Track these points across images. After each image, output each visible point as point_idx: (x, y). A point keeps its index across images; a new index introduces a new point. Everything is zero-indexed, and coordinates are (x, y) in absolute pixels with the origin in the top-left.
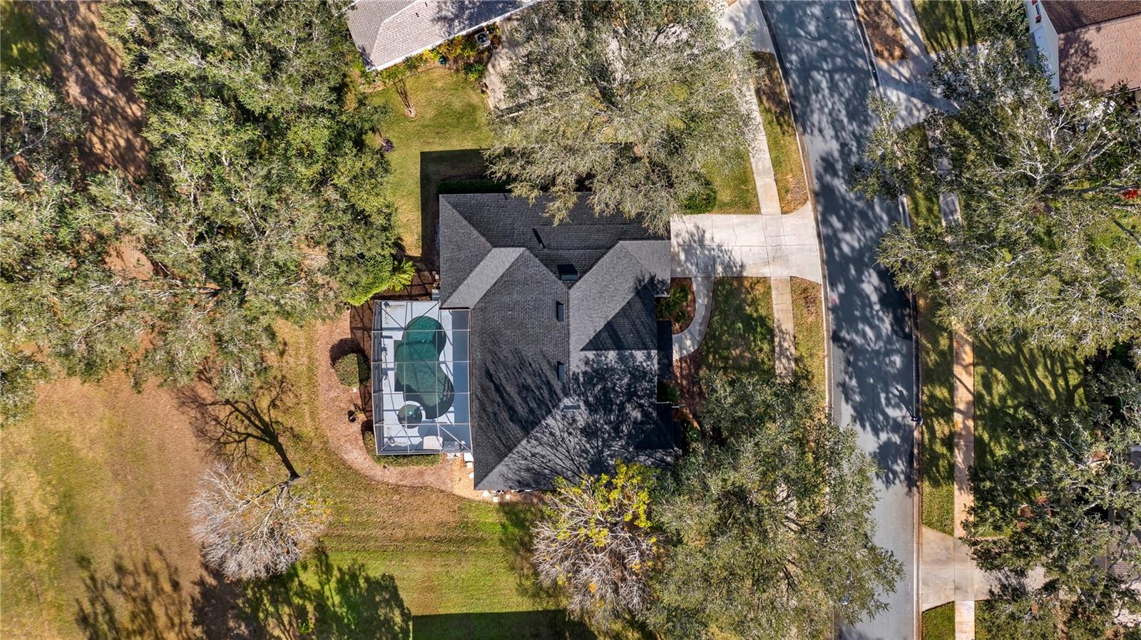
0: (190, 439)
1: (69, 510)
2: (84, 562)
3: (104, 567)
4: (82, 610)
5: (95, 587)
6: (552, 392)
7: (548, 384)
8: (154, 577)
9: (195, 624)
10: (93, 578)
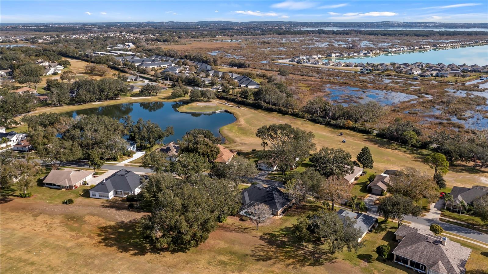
1: (233, 254)
2: (246, 255)
4: (256, 260)
5: (253, 256)
8: (259, 247)
9: (273, 246)
10: (251, 255)
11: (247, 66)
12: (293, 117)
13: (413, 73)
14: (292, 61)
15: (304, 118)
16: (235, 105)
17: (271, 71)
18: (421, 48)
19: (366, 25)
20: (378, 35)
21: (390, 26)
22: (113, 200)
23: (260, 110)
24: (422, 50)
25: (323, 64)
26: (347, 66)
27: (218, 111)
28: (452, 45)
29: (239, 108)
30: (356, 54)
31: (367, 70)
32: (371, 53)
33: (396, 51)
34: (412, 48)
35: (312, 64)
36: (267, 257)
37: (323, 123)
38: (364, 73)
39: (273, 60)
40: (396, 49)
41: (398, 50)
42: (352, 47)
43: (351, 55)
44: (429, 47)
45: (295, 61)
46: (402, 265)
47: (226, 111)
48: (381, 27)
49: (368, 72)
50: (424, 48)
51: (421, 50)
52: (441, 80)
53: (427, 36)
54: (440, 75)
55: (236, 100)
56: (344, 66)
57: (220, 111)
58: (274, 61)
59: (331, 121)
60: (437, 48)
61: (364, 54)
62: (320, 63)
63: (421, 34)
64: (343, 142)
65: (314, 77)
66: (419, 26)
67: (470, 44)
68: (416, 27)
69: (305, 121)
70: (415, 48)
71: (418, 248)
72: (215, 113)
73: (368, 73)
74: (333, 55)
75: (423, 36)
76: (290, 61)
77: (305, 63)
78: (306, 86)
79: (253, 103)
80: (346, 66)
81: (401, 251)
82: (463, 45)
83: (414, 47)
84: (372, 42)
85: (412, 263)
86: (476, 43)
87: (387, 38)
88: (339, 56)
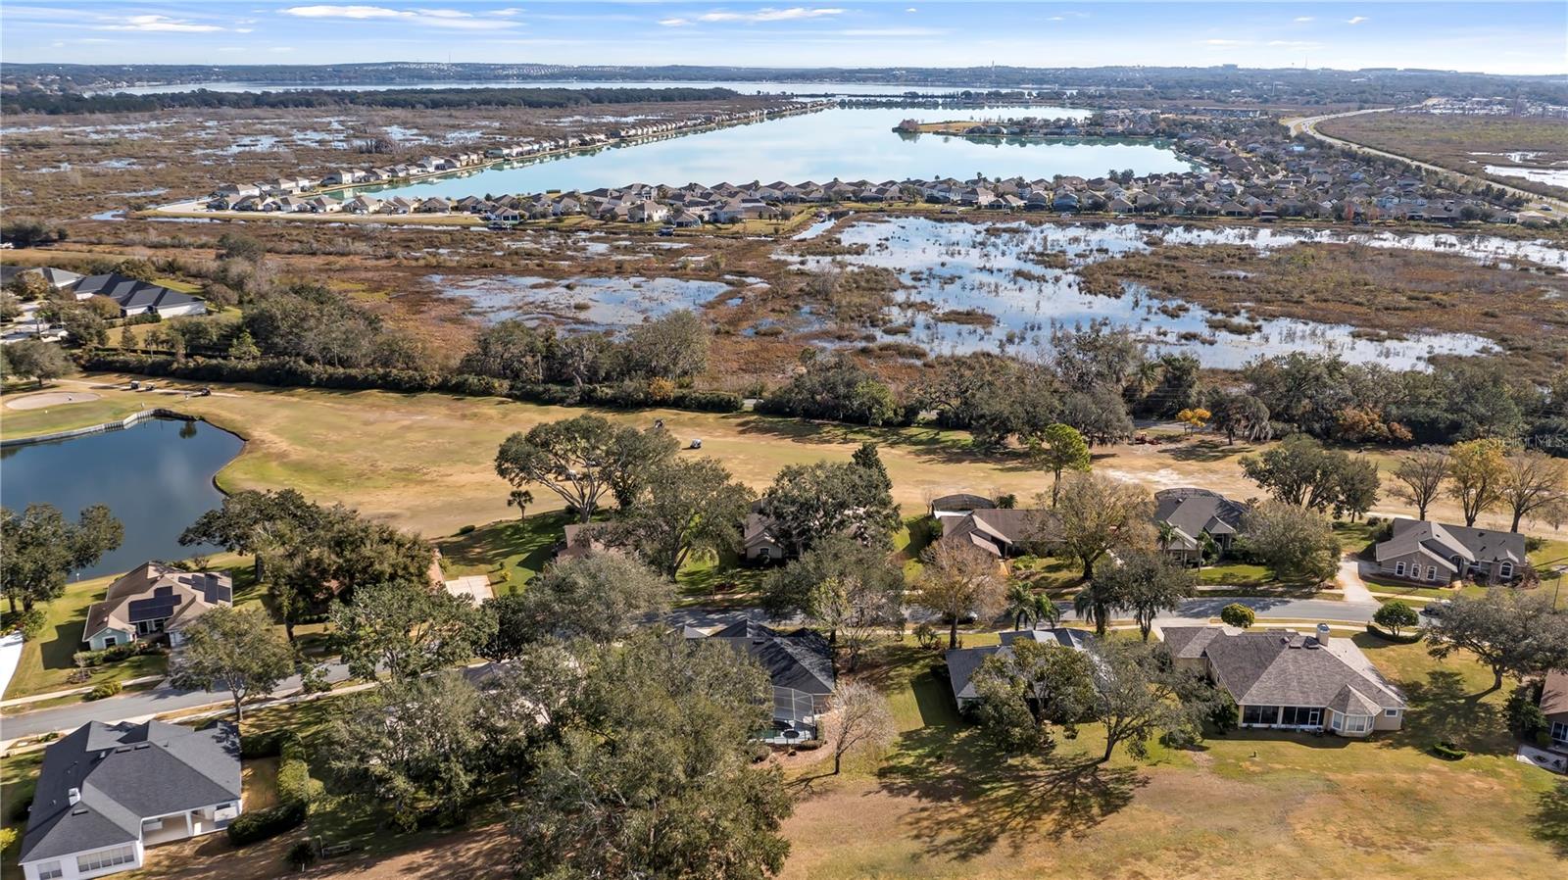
0: (807, 805)
1: (873, 867)
2: (915, 857)
3: (916, 846)
4: (955, 859)
5: (935, 851)
6: (771, 646)
7: (767, 648)
8: (918, 821)
9: (950, 801)
10: (928, 852)
11: (55, 236)
12: (450, 396)
13: (650, 217)
14: (219, 207)
15: (490, 394)
16: (177, 385)
17: (173, 246)
18: (584, 143)
19: (342, 75)
20: (413, 107)
21: (417, 77)
22: (157, 864)
23: (301, 390)
24: (589, 147)
25: (345, 210)
26: (429, 211)
27: (130, 420)
28: (655, 129)
29: (207, 394)
30: (414, 171)
31: (506, 218)
32: (458, 164)
33: (522, 154)
34: (562, 142)
35: (300, 211)
36: (974, 836)
37: (568, 401)
38: (501, 229)
39: (139, 208)
40: (520, 149)
41: (529, 152)
42: (376, 147)
43: (401, 175)
44: (602, 137)
45: (231, 205)
46: (1266, 729)
47: (161, 414)
48: (391, 81)
49: (514, 225)
50: (593, 141)
51: (586, 148)
52: (738, 233)
53: (561, 105)
54: (722, 217)
55: (175, 365)
56: (416, 211)
57: (134, 416)
58: (145, 212)
59: (595, 390)
60: (623, 140)
61: (438, 167)
62: (328, 208)
63: (544, 99)
64: (692, 447)
65: (362, 254)
66: (507, 77)
67: (695, 125)
68: (497, 78)
69: (502, 403)
70: (570, 142)
71: (1284, 671)
72: (120, 426)
73: (514, 228)
74: (347, 178)
75: (552, 105)
76: (209, 206)
77: (272, 210)
78: (364, 287)
79: (260, 369)
80: (425, 211)
81: (1253, 690)
82: (680, 128)
83: (565, 138)
84: (417, 128)
85: (1290, 714)
86: (708, 123)
87: (450, 116)
88: (364, 177)
